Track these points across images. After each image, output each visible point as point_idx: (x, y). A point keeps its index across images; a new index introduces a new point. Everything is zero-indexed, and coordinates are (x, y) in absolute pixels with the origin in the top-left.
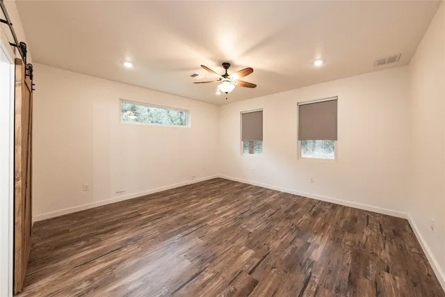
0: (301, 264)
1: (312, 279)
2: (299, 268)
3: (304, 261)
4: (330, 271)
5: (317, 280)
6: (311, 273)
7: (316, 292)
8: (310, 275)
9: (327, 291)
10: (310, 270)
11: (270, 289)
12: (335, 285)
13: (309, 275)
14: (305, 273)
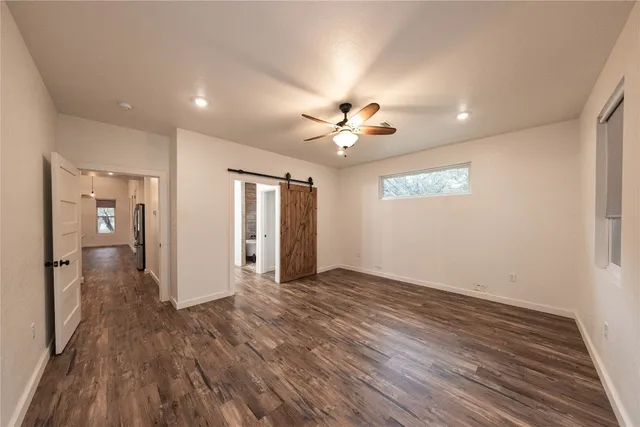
0: (229, 385)
1: (206, 387)
2: (227, 381)
3: (232, 391)
4: (196, 414)
5: (201, 390)
6: (212, 390)
7: (192, 383)
8: (210, 388)
9: (183, 393)
10: (215, 390)
11: (221, 352)
12: (180, 407)
13: (212, 387)
14: (216, 385)
